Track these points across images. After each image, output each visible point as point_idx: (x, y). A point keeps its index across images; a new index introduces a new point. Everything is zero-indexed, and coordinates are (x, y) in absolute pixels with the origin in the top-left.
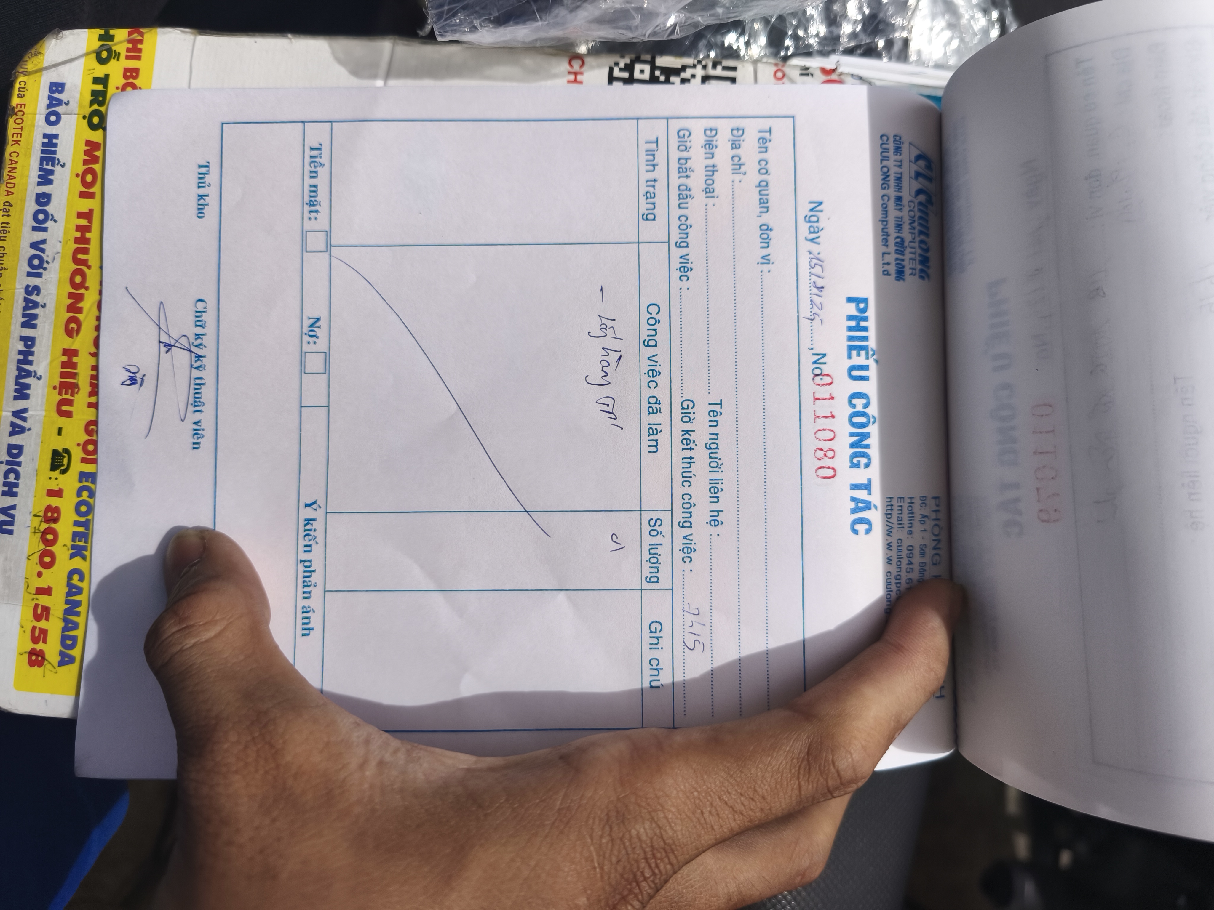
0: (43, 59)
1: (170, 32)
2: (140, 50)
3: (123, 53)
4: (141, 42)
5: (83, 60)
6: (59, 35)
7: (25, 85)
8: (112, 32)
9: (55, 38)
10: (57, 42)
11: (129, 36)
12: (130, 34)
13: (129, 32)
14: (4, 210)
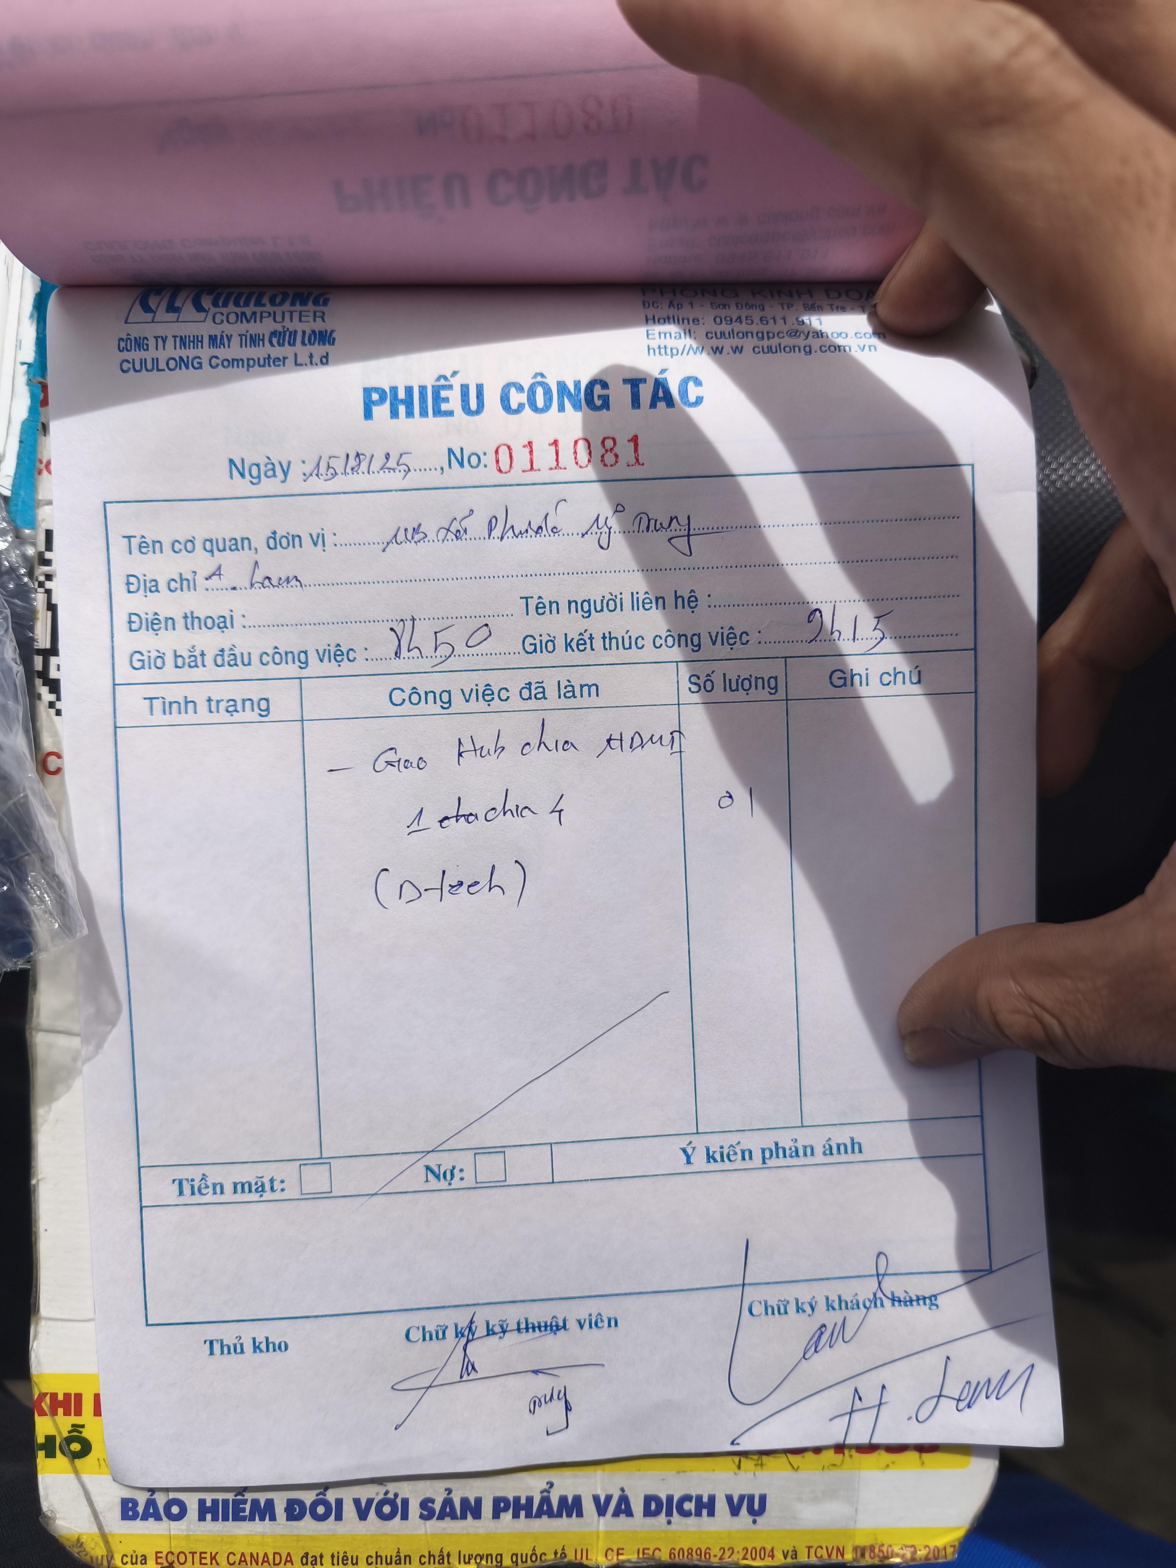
0: (86, 1534)
1: (36, 1356)
2: (67, 1396)
3: (73, 1419)
4: (54, 1396)
5: (85, 1478)
6: (50, 1515)
7: (127, 1556)
8: (41, 1439)
9: (55, 1521)
10: (59, 1518)
11: (45, 1414)
12: (42, 1413)
13: (39, 1415)
14: (315, 1563)
